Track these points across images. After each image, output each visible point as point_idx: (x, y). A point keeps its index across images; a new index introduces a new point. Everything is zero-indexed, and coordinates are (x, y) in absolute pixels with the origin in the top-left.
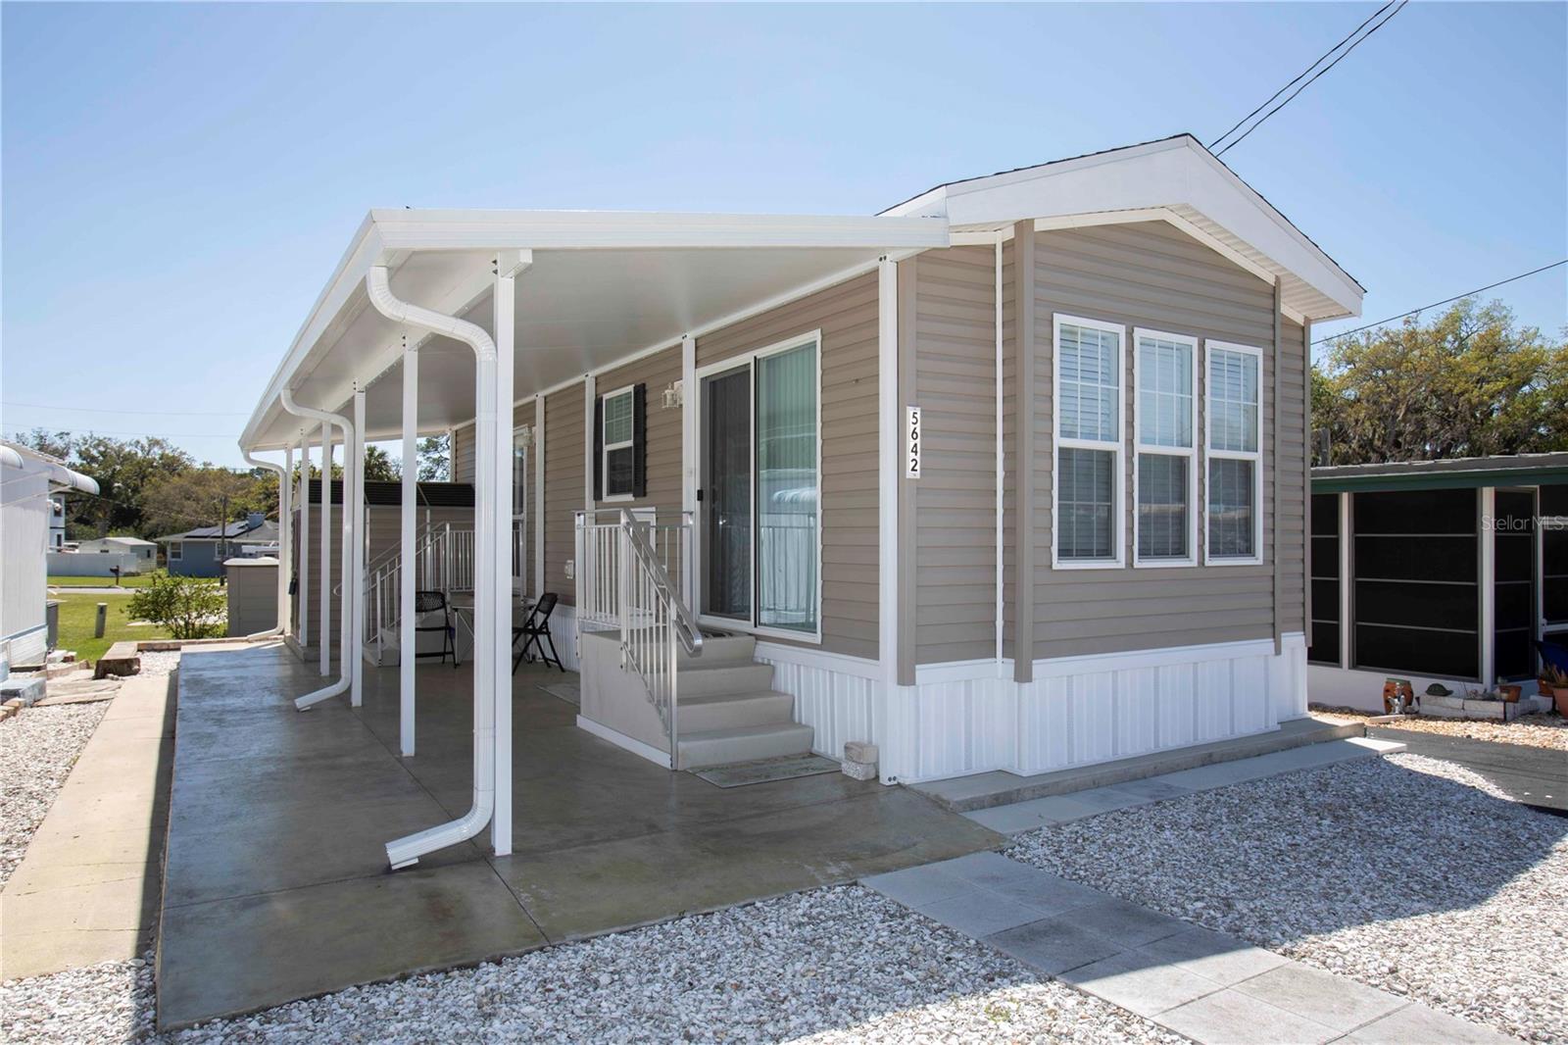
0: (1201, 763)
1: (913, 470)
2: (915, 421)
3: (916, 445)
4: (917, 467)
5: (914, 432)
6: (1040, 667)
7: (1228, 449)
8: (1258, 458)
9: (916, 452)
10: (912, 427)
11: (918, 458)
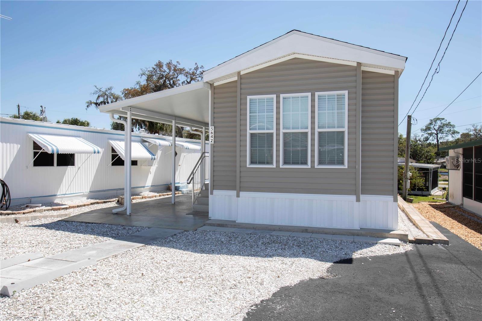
0: (302, 231)
1: (211, 142)
2: (212, 129)
3: (212, 136)
4: (213, 141)
5: (212, 132)
6: (242, 194)
7: (328, 128)
8: (346, 130)
9: (212, 137)
10: (211, 131)
11: (213, 139)
